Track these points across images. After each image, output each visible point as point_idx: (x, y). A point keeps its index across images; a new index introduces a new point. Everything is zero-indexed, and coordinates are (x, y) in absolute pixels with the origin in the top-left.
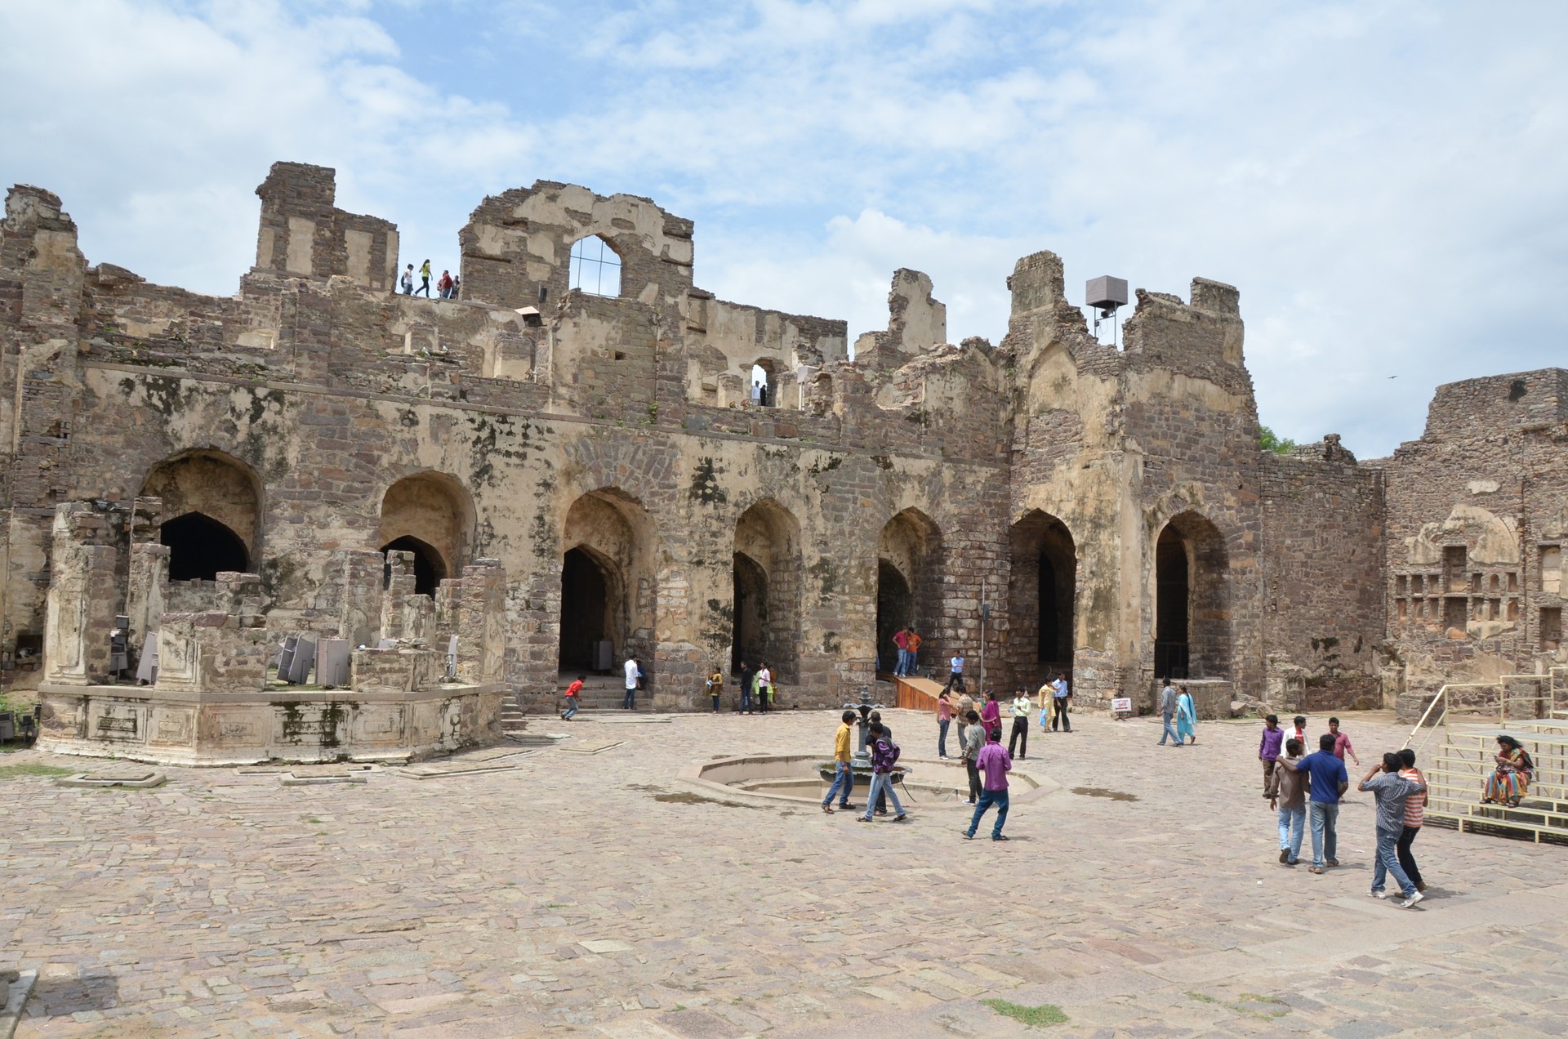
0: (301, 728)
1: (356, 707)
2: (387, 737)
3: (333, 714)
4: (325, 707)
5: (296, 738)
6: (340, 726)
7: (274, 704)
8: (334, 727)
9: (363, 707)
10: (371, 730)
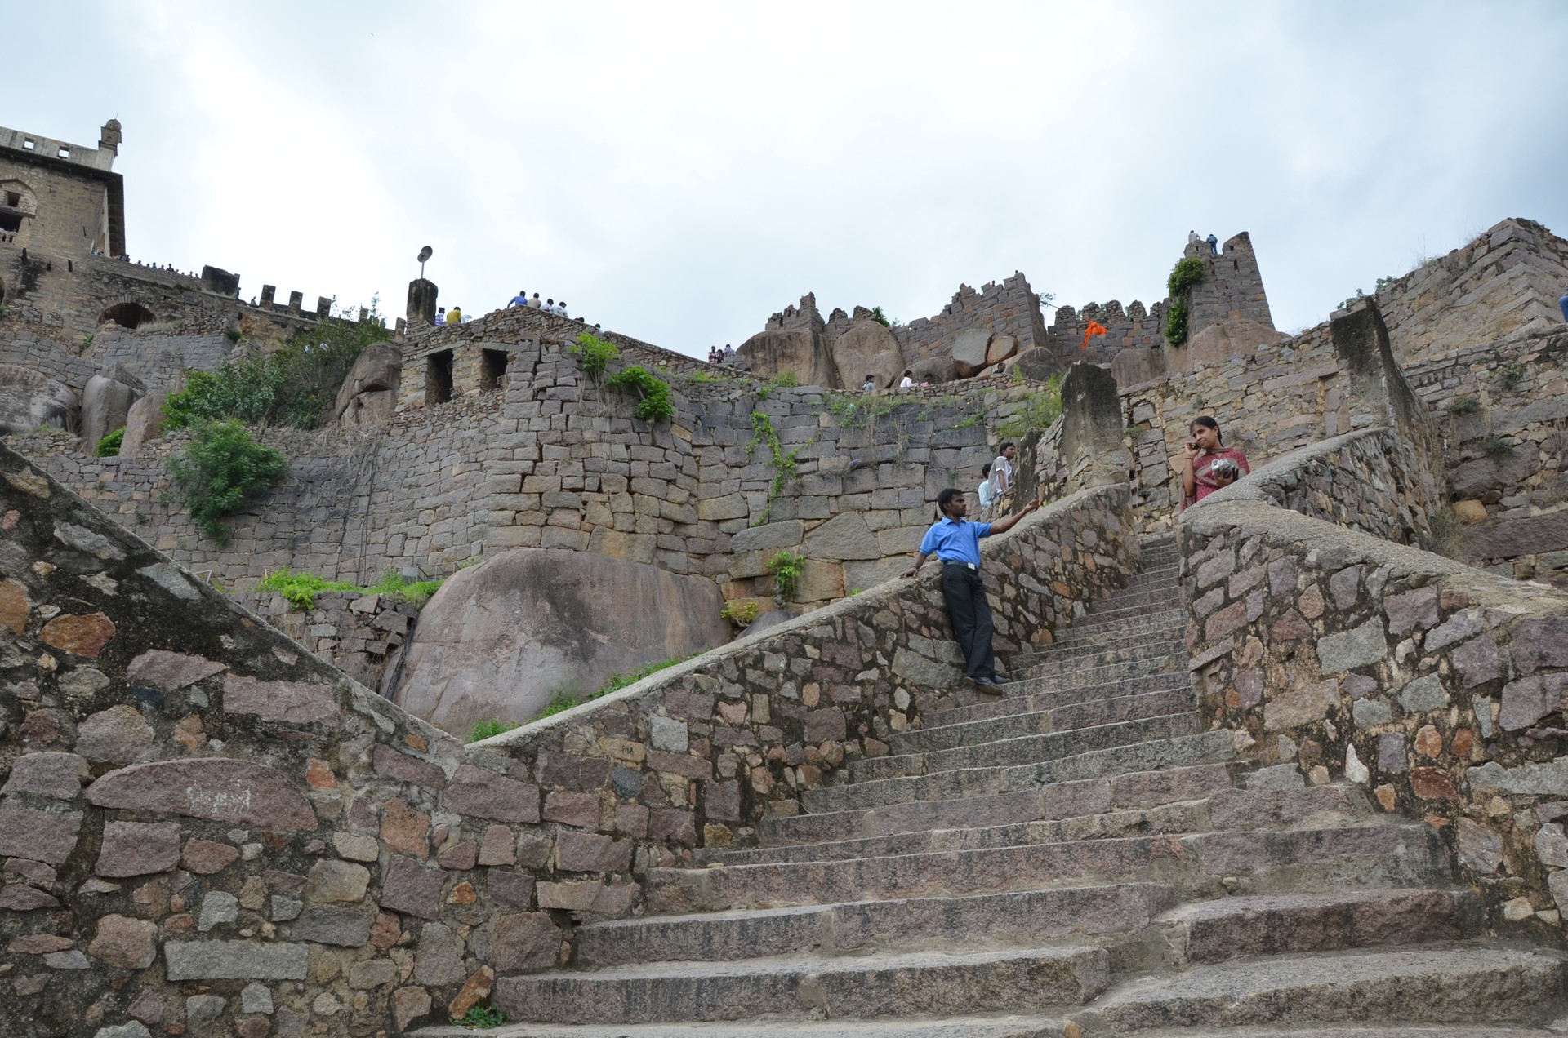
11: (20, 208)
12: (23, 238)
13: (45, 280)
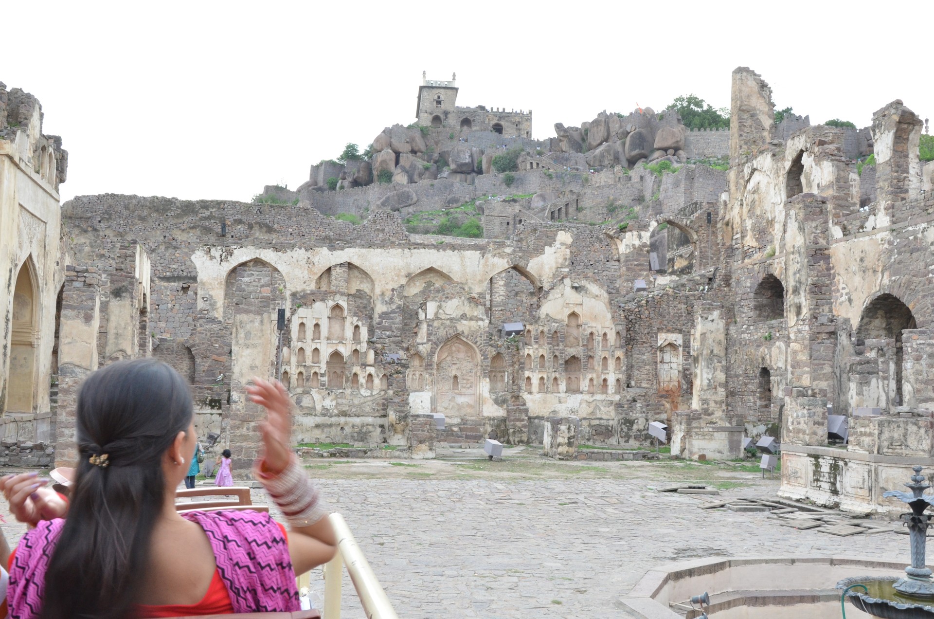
0: (820, 476)
1: (846, 464)
2: (860, 492)
3: (835, 469)
4: (831, 462)
5: (819, 484)
6: (838, 478)
7: (810, 455)
8: (835, 478)
9: (849, 464)
10: (853, 484)
11: (441, 99)
12: (443, 106)
13: (449, 116)
